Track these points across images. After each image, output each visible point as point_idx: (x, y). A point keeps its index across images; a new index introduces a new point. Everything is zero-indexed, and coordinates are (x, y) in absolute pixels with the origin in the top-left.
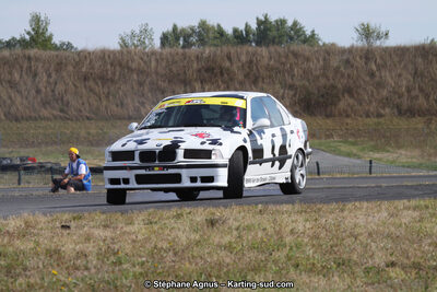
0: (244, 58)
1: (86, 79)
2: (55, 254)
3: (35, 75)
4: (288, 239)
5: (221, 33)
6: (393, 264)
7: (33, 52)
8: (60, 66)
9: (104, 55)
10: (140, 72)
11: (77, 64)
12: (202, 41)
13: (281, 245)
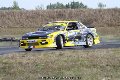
0: (68, 12)
1: (28, 17)
2: (21, 63)
3: (15, 16)
4: (81, 59)
5: (62, 5)
6: (107, 65)
7: (14, 11)
8: (21, 14)
9: (32, 11)
10: (42, 16)
11: (26, 14)
12: (58, 7)
13: (78, 61)
